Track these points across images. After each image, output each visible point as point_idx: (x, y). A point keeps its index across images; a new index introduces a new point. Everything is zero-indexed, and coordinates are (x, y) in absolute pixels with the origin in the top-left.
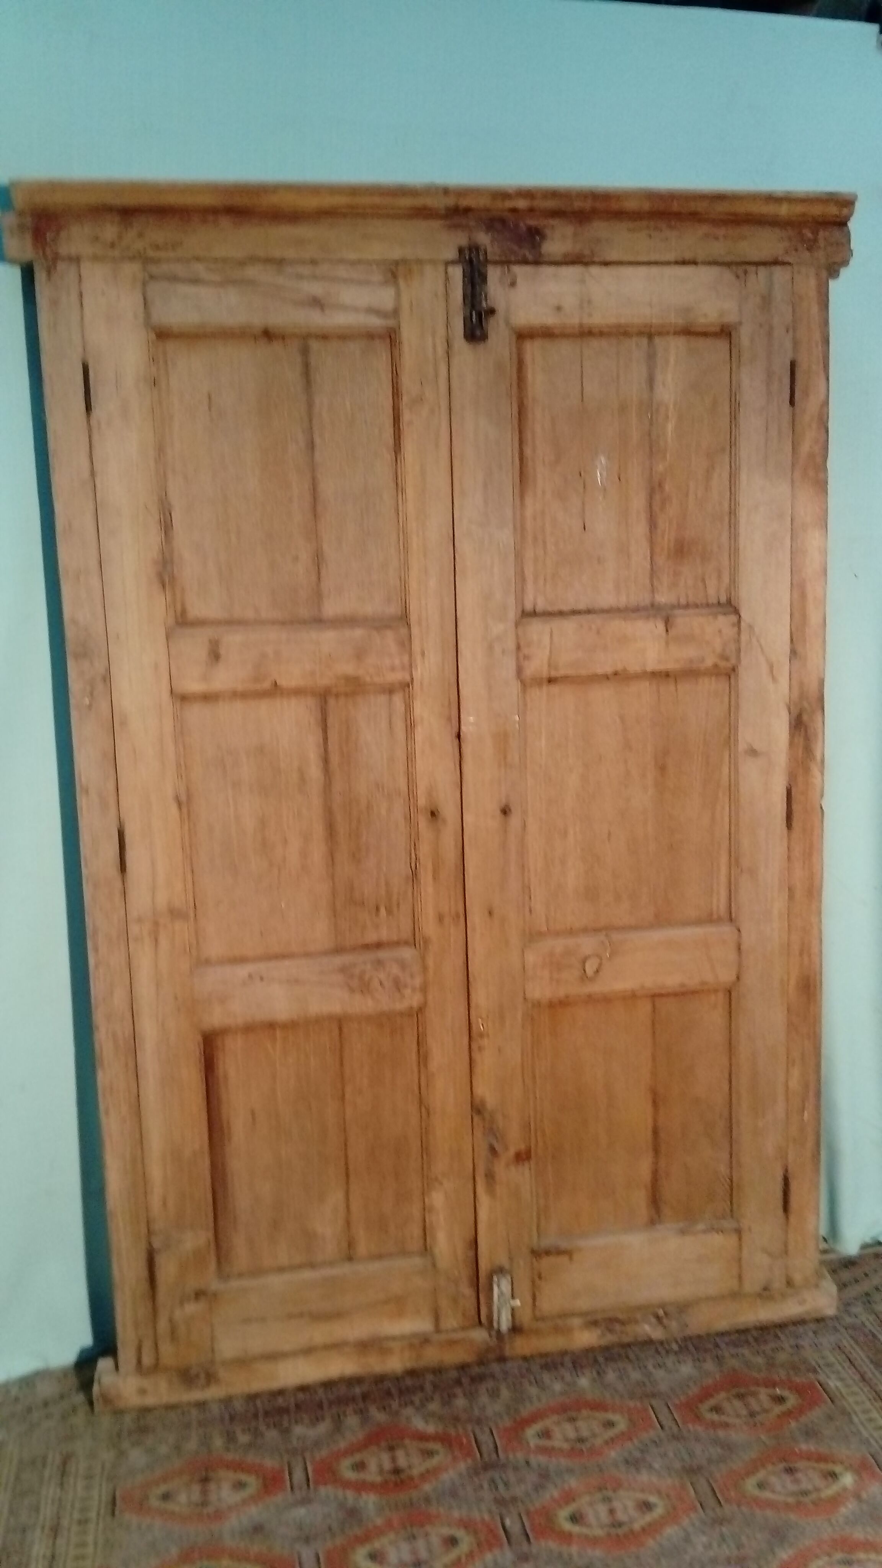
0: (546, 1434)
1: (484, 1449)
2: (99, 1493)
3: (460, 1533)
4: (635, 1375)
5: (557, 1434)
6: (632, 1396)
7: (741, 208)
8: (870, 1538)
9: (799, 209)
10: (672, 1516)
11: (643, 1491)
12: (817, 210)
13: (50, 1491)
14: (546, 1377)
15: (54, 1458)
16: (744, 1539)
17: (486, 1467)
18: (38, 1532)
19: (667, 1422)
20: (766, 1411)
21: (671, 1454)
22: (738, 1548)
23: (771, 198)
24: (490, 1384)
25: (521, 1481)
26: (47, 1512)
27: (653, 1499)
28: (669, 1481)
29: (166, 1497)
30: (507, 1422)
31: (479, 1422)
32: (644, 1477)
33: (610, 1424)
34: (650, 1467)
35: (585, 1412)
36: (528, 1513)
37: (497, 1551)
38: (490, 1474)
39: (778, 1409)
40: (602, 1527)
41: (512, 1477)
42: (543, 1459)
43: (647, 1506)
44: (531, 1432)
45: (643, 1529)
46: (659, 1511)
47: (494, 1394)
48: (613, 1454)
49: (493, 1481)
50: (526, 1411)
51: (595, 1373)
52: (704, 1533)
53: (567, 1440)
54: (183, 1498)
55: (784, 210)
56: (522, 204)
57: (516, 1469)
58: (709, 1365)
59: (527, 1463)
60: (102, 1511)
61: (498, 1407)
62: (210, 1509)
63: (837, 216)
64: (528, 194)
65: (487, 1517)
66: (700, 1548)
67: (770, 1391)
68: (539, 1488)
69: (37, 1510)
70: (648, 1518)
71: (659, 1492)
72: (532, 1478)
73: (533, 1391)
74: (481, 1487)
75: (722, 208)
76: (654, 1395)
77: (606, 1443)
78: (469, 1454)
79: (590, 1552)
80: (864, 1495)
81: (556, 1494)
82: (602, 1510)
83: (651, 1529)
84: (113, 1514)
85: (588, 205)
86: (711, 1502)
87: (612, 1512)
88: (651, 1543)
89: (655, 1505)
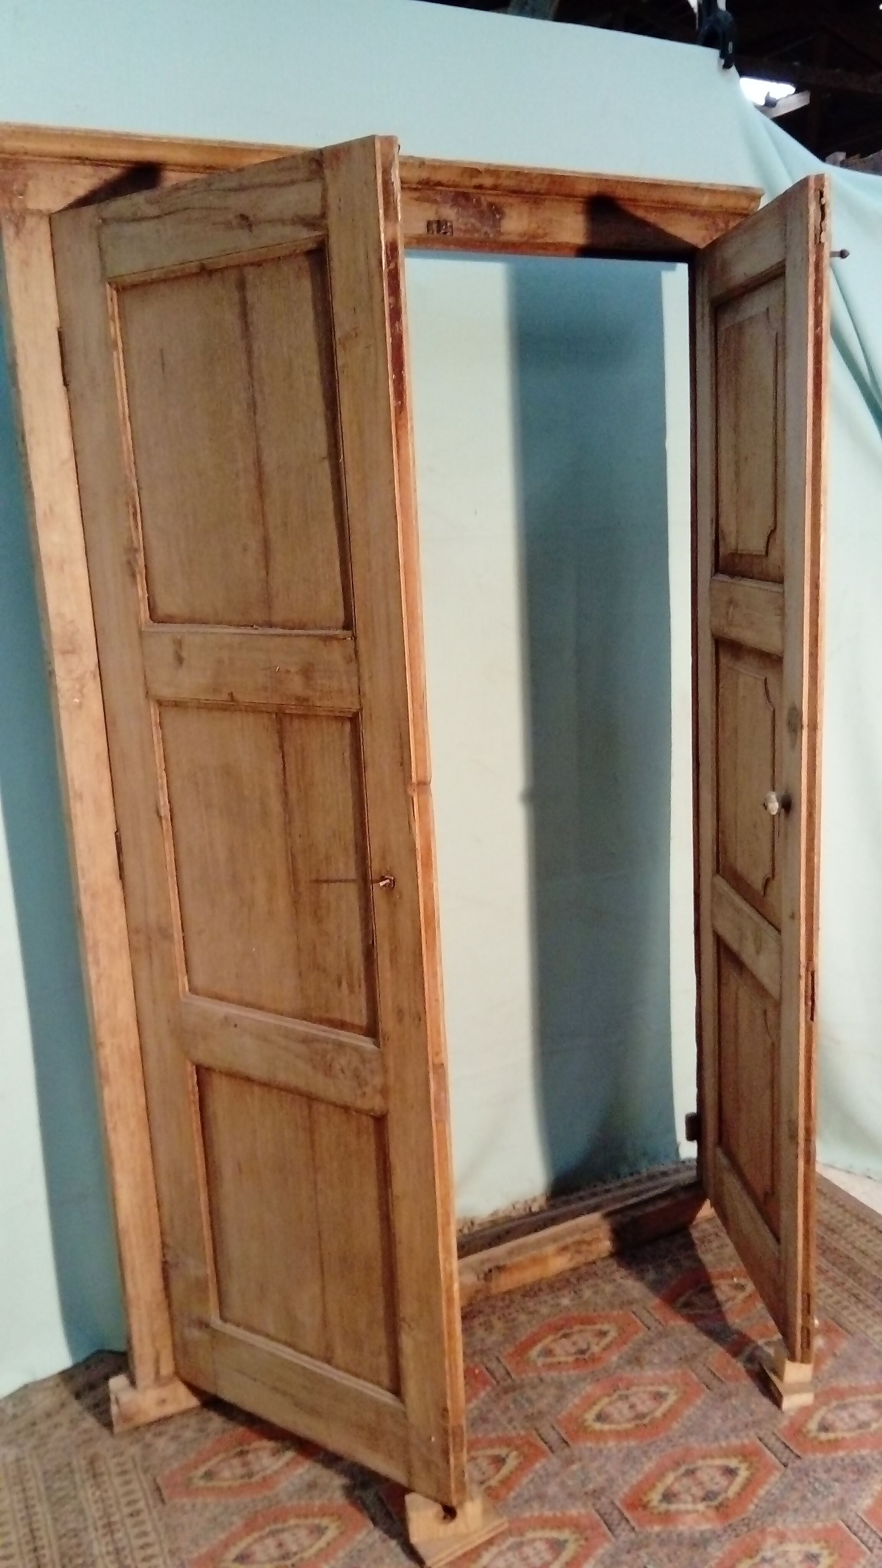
0: (549, 1352)
1: (497, 1375)
2: (140, 1486)
3: (502, 1451)
4: (609, 1288)
5: (558, 1349)
6: (612, 1306)
7: (673, 196)
8: (853, 1385)
9: (718, 200)
10: (685, 1399)
11: (652, 1384)
12: (730, 203)
13: (88, 1494)
14: (531, 1304)
15: (79, 1462)
16: (753, 1406)
17: (506, 1391)
18: (92, 1534)
19: (650, 1322)
20: (733, 1299)
21: (664, 1348)
22: (751, 1415)
23: (696, 189)
24: (482, 1319)
25: (541, 1396)
26: (93, 1511)
27: (663, 1389)
28: (672, 1372)
29: (209, 1475)
30: (510, 1349)
31: (482, 1352)
32: (649, 1373)
33: (603, 1334)
34: (651, 1363)
35: (576, 1328)
36: (558, 1421)
37: (543, 1461)
38: (511, 1395)
39: (741, 1296)
40: (629, 1421)
41: (530, 1393)
42: (554, 1374)
43: (659, 1397)
44: (534, 1353)
45: (665, 1415)
46: (672, 1399)
47: (489, 1327)
48: (614, 1358)
49: (515, 1401)
50: (523, 1335)
51: (572, 1294)
52: (717, 1408)
53: (568, 1354)
54: (227, 1474)
55: (705, 201)
56: (488, 181)
57: (534, 1387)
58: (669, 1269)
59: (541, 1380)
60: (151, 1502)
61: (495, 1337)
62: (257, 1478)
63: (746, 209)
64: (494, 172)
65: (523, 1433)
66: (719, 1421)
67: (729, 1281)
68: (559, 1399)
69: (81, 1512)
70: (665, 1406)
71: (666, 1382)
72: (552, 1391)
73: (523, 1317)
74: (508, 1408)
75: (656, 195)
76: (630, 1303)
77: (604, 1349)
78: (485, 1383)
79: (625, 1444)
80: (838, 1352)
81: (577, 1401)
82: (623, 1406)
83: (672, 1414)
84: (163, 1501)
85: (543, 187)
86: (715, 1382)
87: (632, 1407)
88: (675, 1426)
89: (667, 1394)
